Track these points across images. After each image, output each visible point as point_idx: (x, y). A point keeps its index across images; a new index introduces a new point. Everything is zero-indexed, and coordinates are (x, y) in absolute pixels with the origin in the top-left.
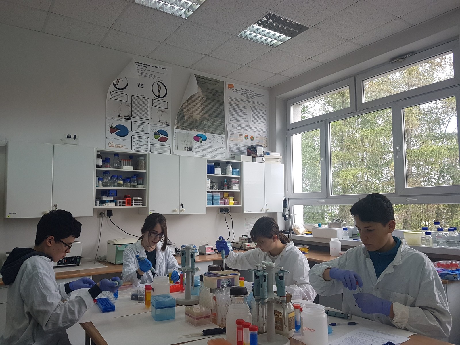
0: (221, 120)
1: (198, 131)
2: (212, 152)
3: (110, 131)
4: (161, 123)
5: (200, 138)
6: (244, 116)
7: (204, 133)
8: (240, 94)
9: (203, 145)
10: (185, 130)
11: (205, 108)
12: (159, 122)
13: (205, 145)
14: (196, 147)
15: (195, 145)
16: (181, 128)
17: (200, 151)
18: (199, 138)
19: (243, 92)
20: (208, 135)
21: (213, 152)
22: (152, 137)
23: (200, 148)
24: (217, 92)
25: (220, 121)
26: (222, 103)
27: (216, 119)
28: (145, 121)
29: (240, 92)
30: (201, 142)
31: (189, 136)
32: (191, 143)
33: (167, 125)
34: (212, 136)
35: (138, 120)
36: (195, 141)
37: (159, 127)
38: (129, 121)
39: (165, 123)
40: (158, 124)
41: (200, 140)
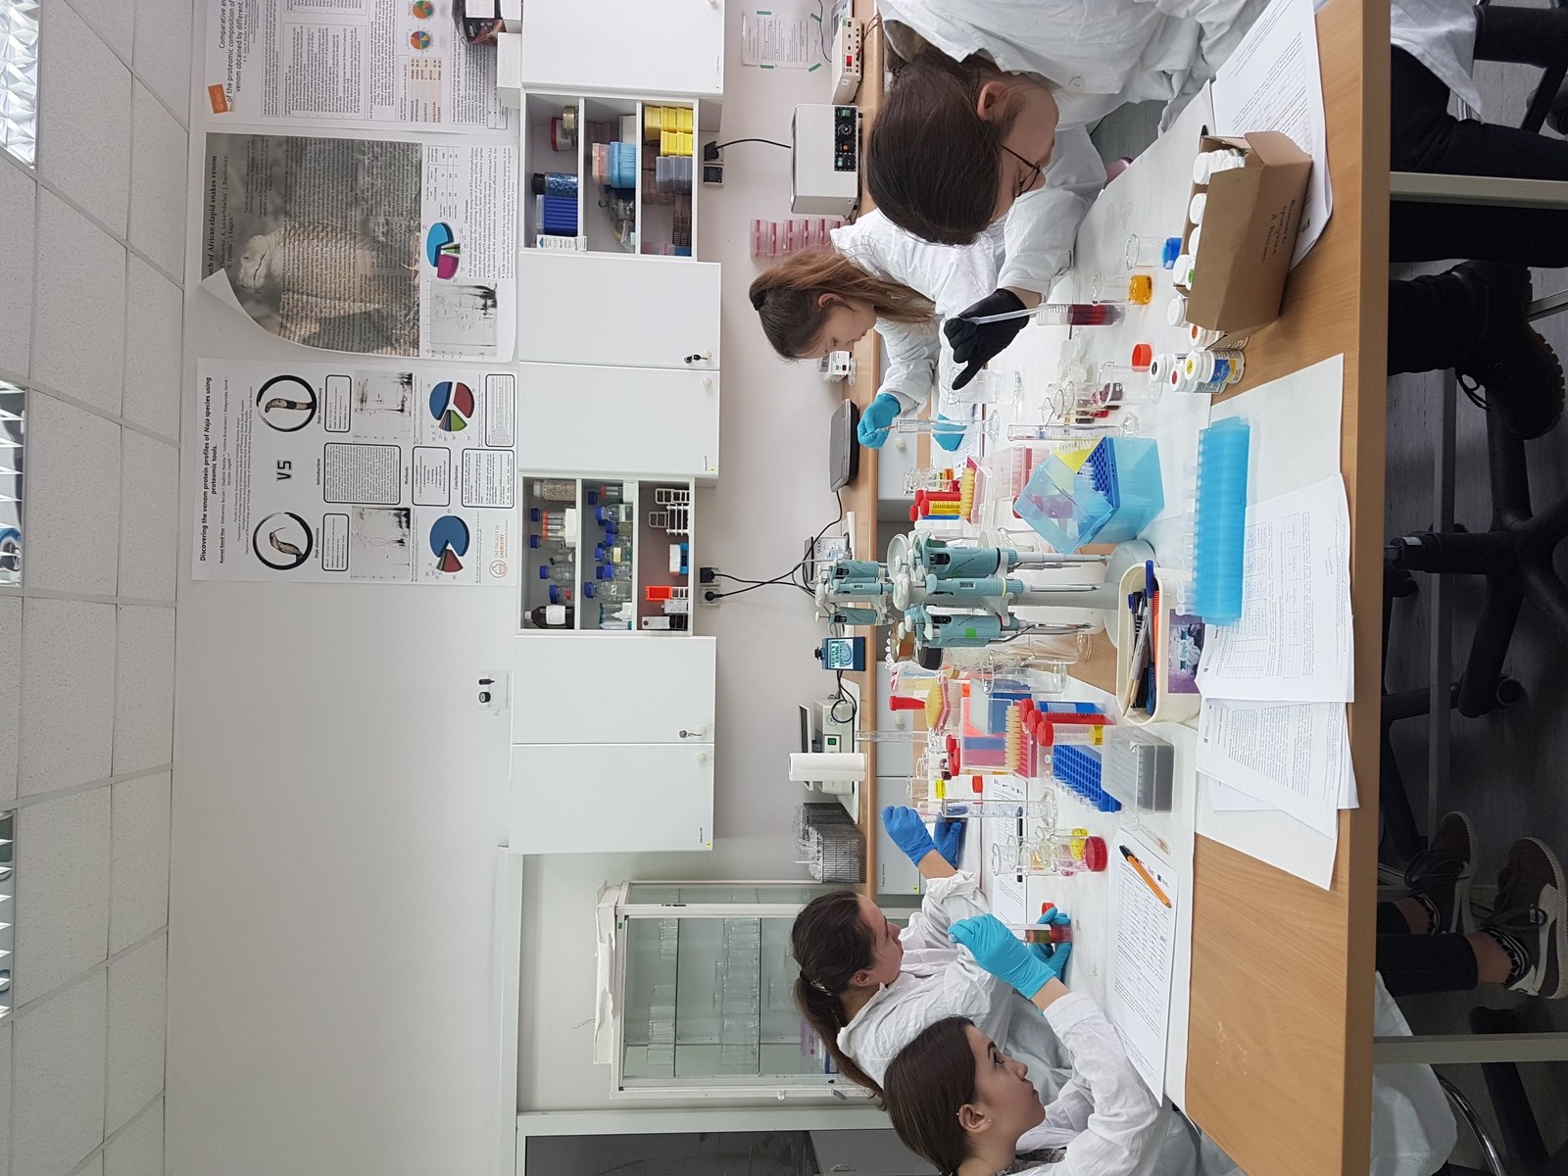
0: (361, 157)
1: (416, 261)
2: (492, 205)
3: (454, 573)
4: (406, 404)
6: (336, 45)
7: (424, 235)
8: (243, 54)
9: (468, 241)
10: (418, 310)
11: (325, 222)
12: (402, 410)
13: (466, 233)
14: (478, 269)
15: (473, 274)
16: (413, 328)
17: (492, 253)
18: (445, 255)
19: (235, 40)
20: (429, 217)
21: (492, 198)
22: (457, 439)
23: (482, 255)
24: (253, 166)
25: (367, 162)
26: (296, 146)
27: (363, 180)
28: (406, 462)
29: (235, 57)
30: (457, 248)
31: (438, 299)
32: (465, 290)
33: (411, 383)
34: (431, 198)
35: (406, 483)
36: (458, 274)
37: (421, 412)
38: (415, 512)
39: (405, 390)
40: (412, 414)
41: (452, 253)
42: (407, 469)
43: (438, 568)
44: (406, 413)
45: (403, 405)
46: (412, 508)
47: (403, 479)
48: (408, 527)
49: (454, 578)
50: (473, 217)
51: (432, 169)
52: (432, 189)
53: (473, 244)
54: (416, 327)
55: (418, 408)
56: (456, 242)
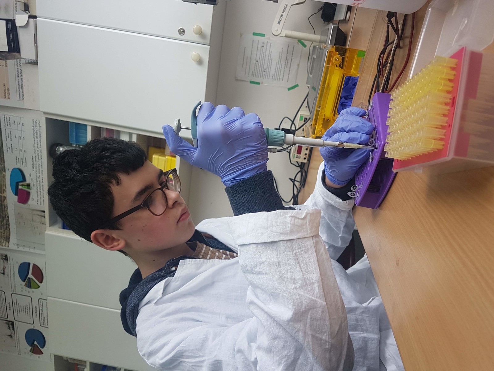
1: (4, 191)
3: (39, 355)
4: (6, 270)
5: (20, 187)
7: (8, 174)
9: (35, 183)
10: (8, 220)
12: (4, 273)
13: (34, 176)
15: (39, 203)
16: (6, 230)
18: (21, 189)
20: (10, 164)
22: (35, 294)
28: (9, 300)
30: (28, 185)
31: (19, 216)
32: (35, 212)
33: (7, 260)
34: (10, 151)
35: (10, 310)
36: (30, 202)
37: (14, 276)
38: (16, 324)
39: (4, 263)
40: (9, 276)
41: (25, 188)
42: (9, 303)
43: (30, 351)
44: (6, 275)
45: (4, 271)
46: (15, 322)
47: (8, 308)
48: (14, 330)
49: (39, 357)
50: (37, 167)
51: (8, 131)
52: (9, 145)
53: (38, 185)
54: (8, 229)
55: (12, 274)
56: (28, 182)
